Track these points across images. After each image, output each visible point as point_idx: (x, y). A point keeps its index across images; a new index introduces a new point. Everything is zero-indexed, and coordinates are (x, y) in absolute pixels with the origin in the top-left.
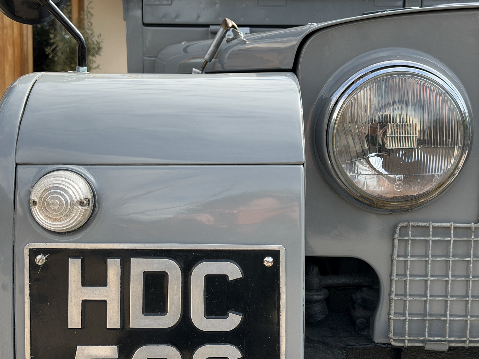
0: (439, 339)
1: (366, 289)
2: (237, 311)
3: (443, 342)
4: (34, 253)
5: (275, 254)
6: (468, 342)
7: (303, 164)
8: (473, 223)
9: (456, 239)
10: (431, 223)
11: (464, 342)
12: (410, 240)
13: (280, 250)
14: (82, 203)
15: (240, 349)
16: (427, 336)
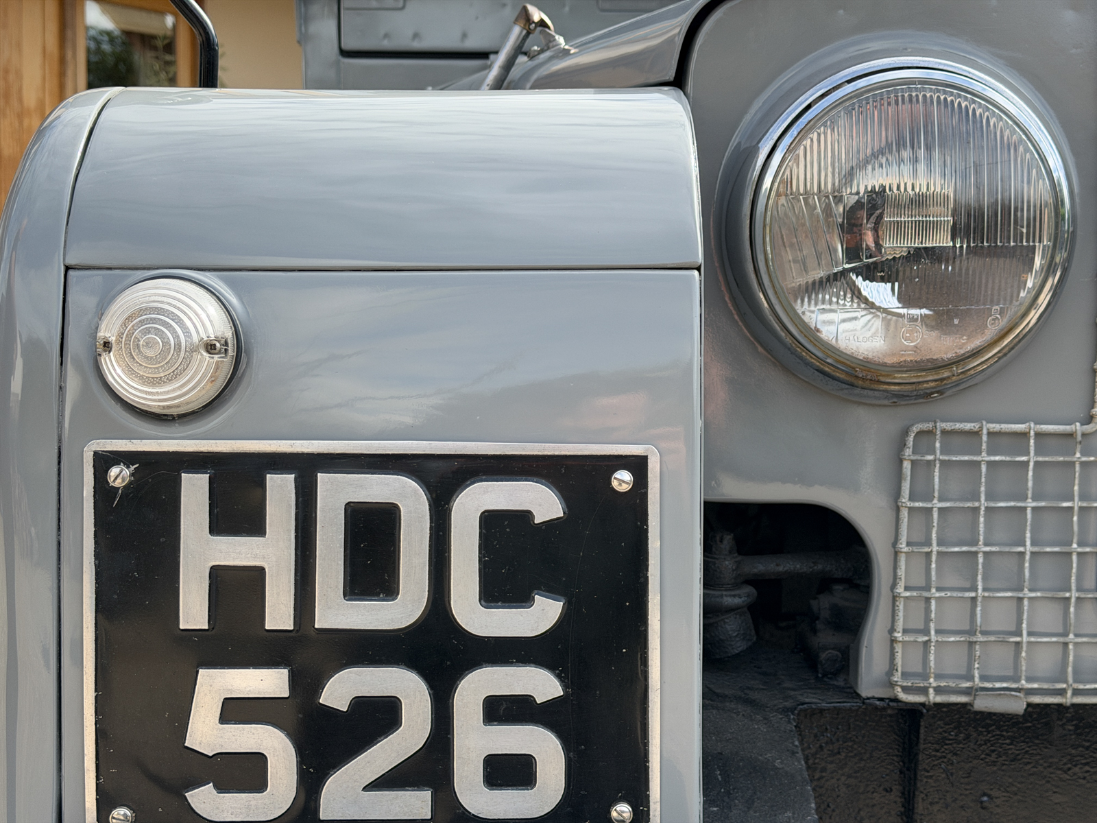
0: (1005, 685)
1: (841, 588)
2: (552, 591)
3: (1013, 693)
4: (104, 461)
5: (638, 465)
6: (1069, 693)
7: (698, 269)
8: (1078, 424)
9: (1040, 459)
10: (984, 423)
11: (1062, 692)
12: (937, 462)
13: (646, 457)
14: (210, 348)
15: (559, 676)
16: (977, 680)
